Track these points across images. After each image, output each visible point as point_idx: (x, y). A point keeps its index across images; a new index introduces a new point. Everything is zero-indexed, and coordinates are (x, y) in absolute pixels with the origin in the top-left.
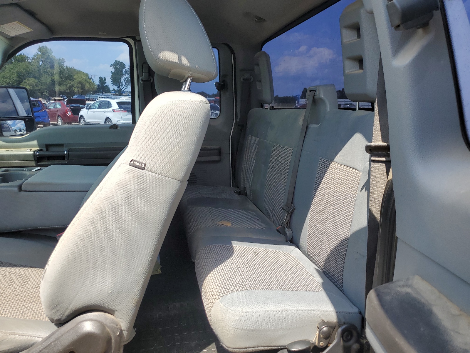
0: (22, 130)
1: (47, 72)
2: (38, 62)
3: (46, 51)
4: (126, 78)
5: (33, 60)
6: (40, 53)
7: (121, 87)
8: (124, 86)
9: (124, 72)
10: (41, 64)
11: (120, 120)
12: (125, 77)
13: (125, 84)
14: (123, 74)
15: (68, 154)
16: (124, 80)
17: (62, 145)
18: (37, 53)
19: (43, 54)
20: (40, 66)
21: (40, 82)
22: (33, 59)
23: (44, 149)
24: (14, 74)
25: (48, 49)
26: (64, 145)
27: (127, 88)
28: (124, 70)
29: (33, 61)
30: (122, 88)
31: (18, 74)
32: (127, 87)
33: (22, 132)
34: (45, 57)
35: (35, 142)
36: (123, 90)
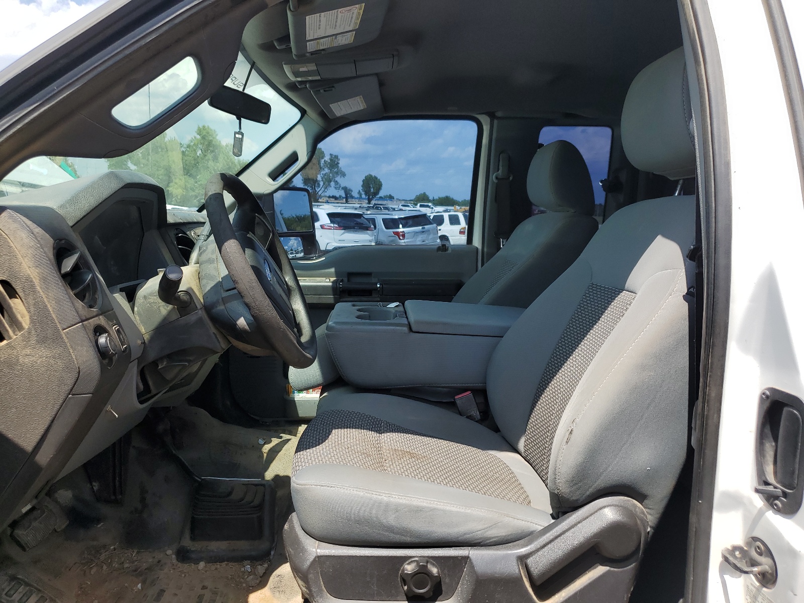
0: (294, 252)
1: (208, 168)
2: (195, 150)
3: (208, 133)
4: (325, 174)
5: (187, 147)
6: (198, 137)
7: (316, 189)
8: (321, 186)
9: (322, 164)
10: (198, 155)
11: (331, 241)
12: (324, 172)
13: (324, 183)
14: (321, 168)
15: (382, 288)
16: (322, 178)
17: (369, 275)
18: (195, 137)
19: (203, 138)
20: (198, 157)
21: (196, 182)
22: (189, 146)
23: (346, 279)
24: (161, 170)
25: (211, 130)
26: (373, 274)
27: (326, 190)
28: (322, 161)
29: (188, 149)
30: (318, 191)
31: (166, 169)
32: (326, 188)
33: (294, 255)
34: (206, 143)
35: (333, 270)
36: (320, 193)
